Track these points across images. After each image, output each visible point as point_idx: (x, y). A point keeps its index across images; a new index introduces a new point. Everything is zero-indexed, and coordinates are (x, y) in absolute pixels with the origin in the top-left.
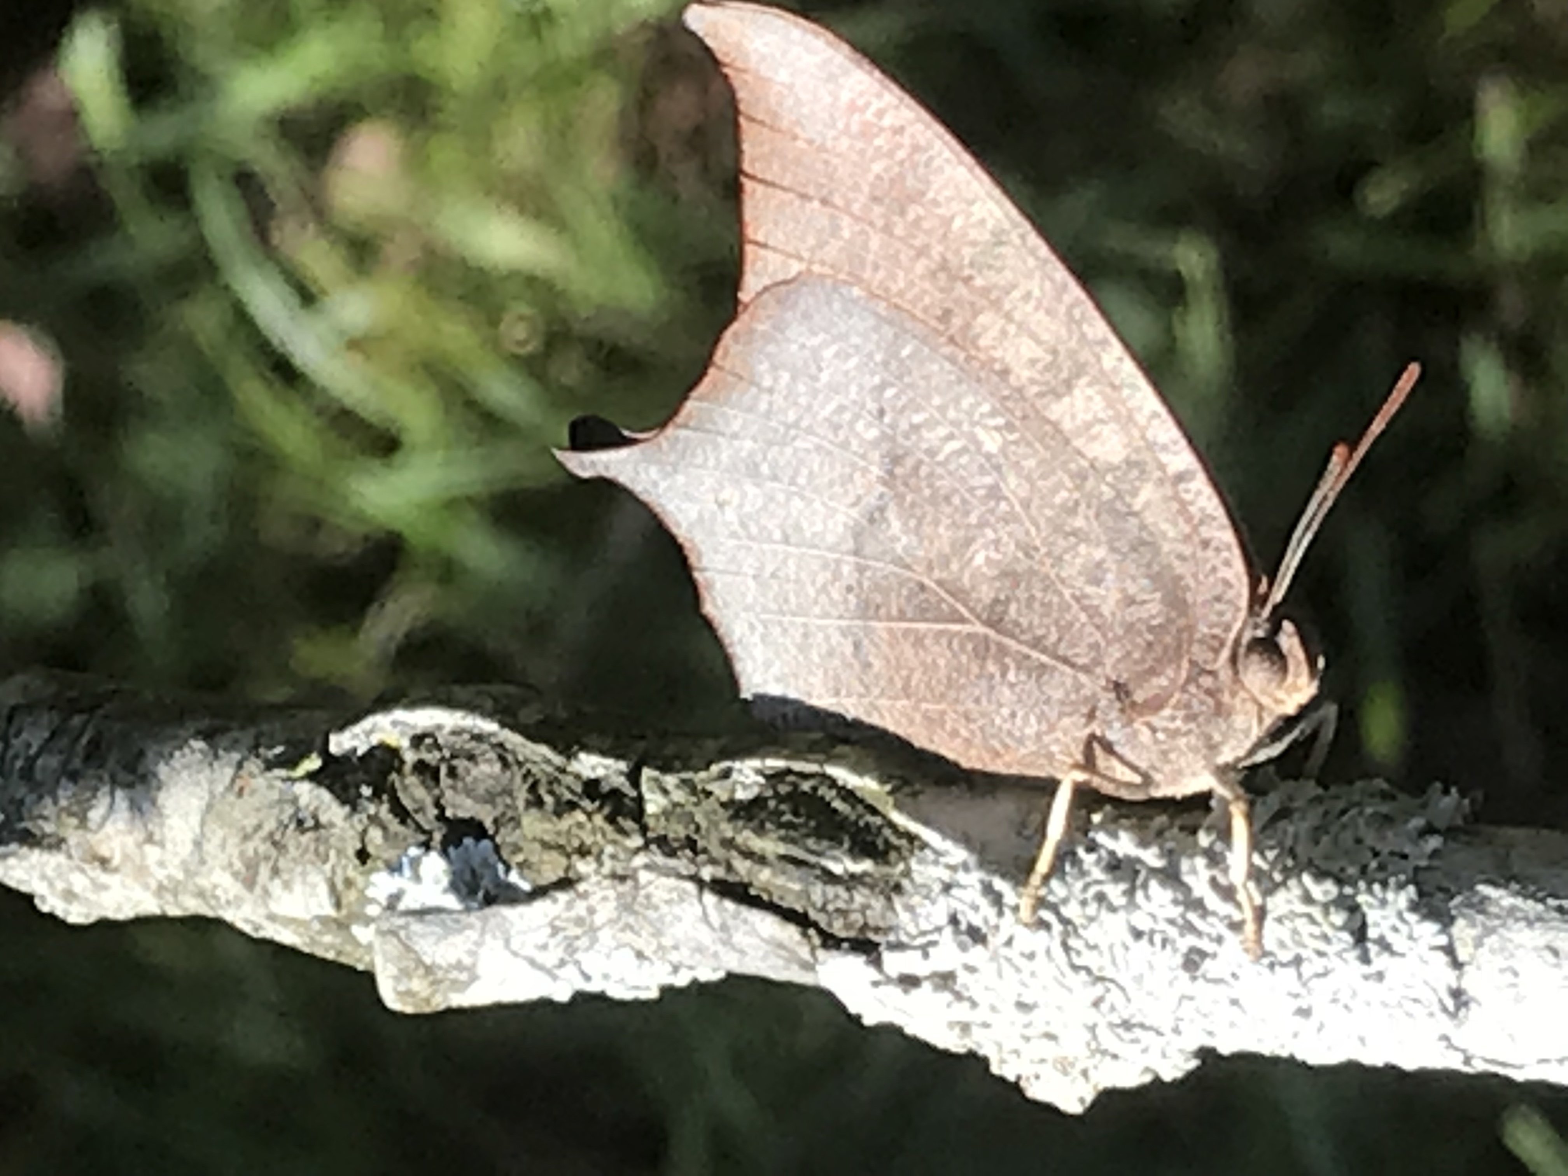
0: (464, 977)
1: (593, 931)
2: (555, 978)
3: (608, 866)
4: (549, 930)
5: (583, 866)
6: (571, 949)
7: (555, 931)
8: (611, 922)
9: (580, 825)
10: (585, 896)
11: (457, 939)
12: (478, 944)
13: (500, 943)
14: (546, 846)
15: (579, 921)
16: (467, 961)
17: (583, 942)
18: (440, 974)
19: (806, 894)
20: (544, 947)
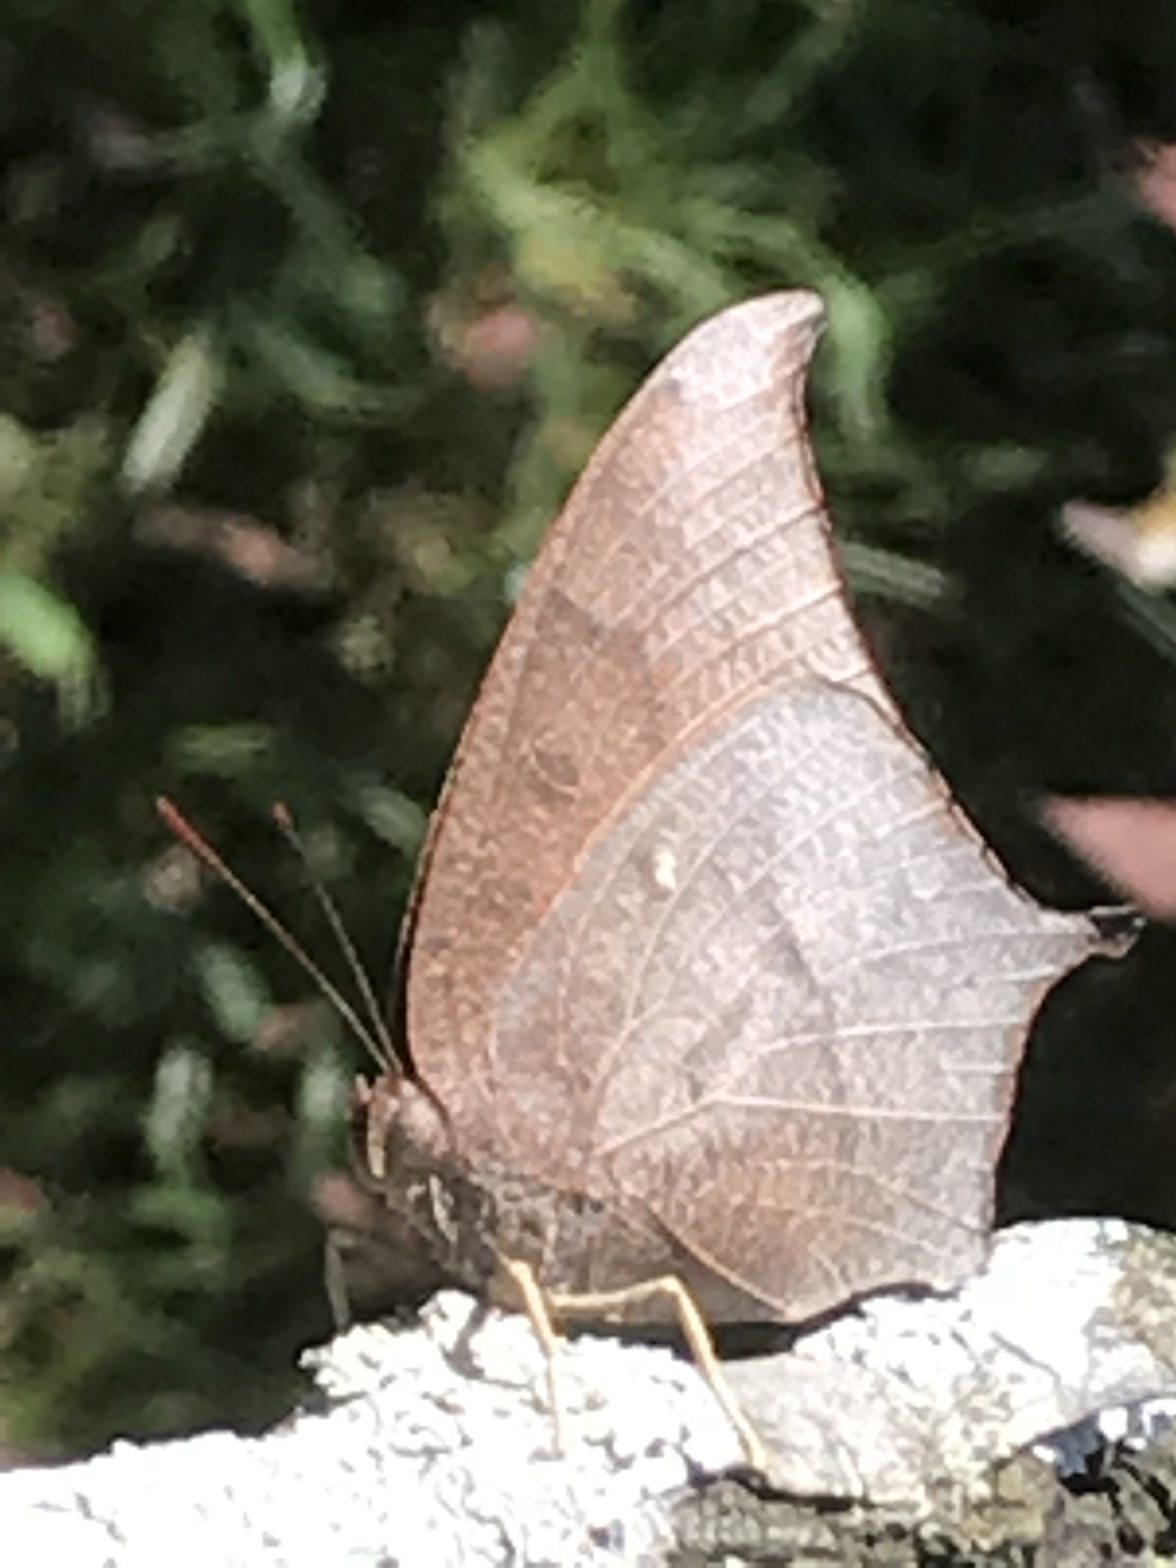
0: (1103, 1331)
1: (961, 1405)
2: (996, 1337)
3: (955, 1497)
4: (1014, 1402)
5: (981, 1489)
6: (981, 1375)
7: (1003, 1401)
8: (940, 1421)
9: (984, 1534)
10: (980, 1454)
11: (1113, 1378)
12: (1089, 1376)
13: (1064, 1381)
14: (1019, 1504)
15: (977, 1416)
16: (1099, 1353)
17: (968, 1385)
18: (1129, 1332)
19: (763, 1525)
20: (1015, 1379)
